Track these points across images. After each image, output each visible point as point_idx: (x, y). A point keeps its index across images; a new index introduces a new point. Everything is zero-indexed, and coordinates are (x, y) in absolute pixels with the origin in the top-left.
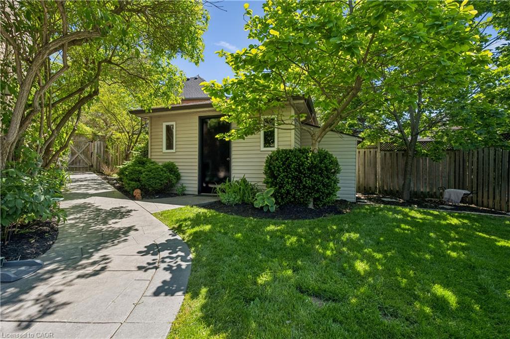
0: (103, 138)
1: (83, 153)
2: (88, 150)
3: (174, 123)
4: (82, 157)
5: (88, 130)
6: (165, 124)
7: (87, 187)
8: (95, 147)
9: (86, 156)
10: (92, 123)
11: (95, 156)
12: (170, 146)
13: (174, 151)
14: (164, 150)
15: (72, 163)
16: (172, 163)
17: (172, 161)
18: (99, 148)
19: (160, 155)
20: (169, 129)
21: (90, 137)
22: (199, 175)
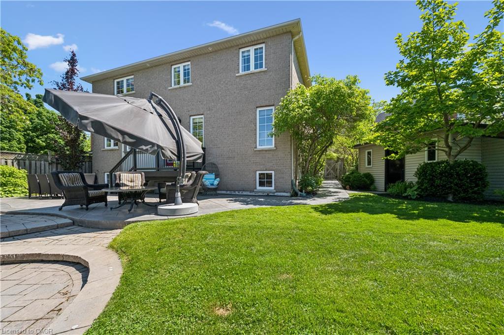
0: (343, 160)
1: (332, 169)
2: (335, 168)
3: (371, 150)
4: (332, 171)
5: (335, 155)
6: (366, 152)
7: (330, 185)
8: (338, 166)
9: (334, 171)
10: (336, 151)
11: (338, 171)
12: (369, 163)
13: (371, 166)
14: (367, 166)
15: (328, 175)
16: (369, 173)
17: (369, 172)
18: (340, 166)
19: (364, 169)
20: (369, 153)
21: (336, 159)
22: (385, 175)
